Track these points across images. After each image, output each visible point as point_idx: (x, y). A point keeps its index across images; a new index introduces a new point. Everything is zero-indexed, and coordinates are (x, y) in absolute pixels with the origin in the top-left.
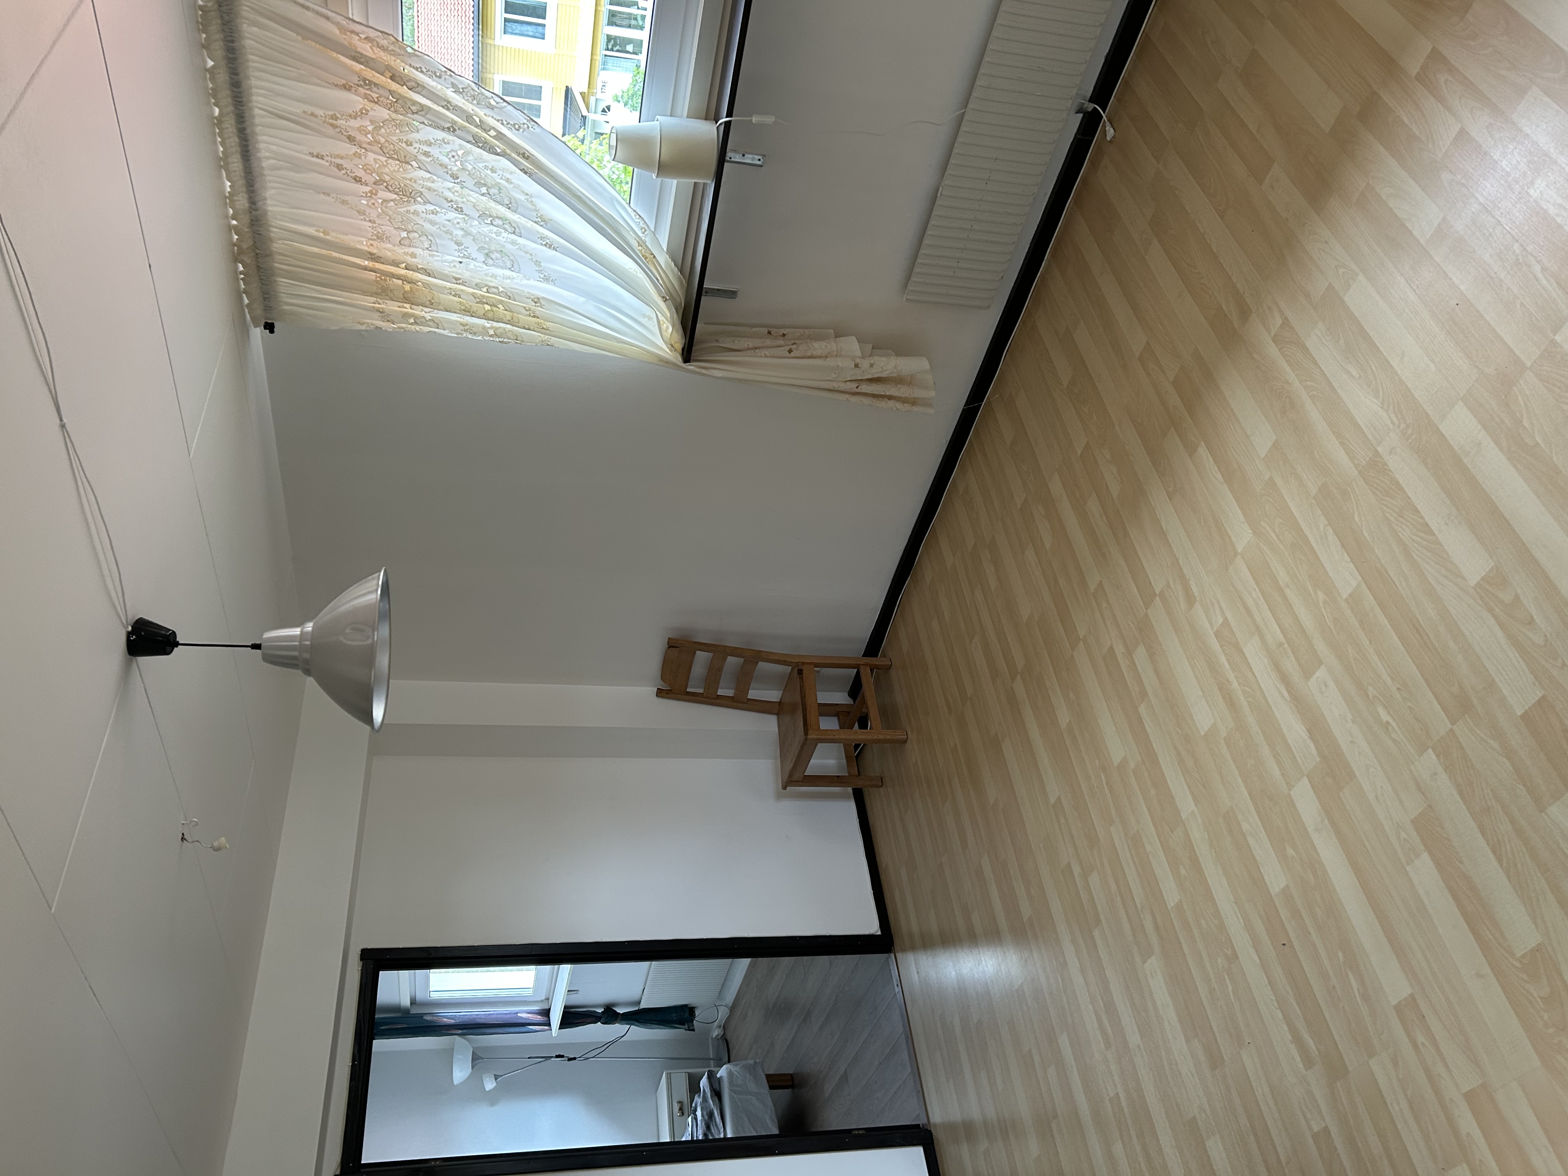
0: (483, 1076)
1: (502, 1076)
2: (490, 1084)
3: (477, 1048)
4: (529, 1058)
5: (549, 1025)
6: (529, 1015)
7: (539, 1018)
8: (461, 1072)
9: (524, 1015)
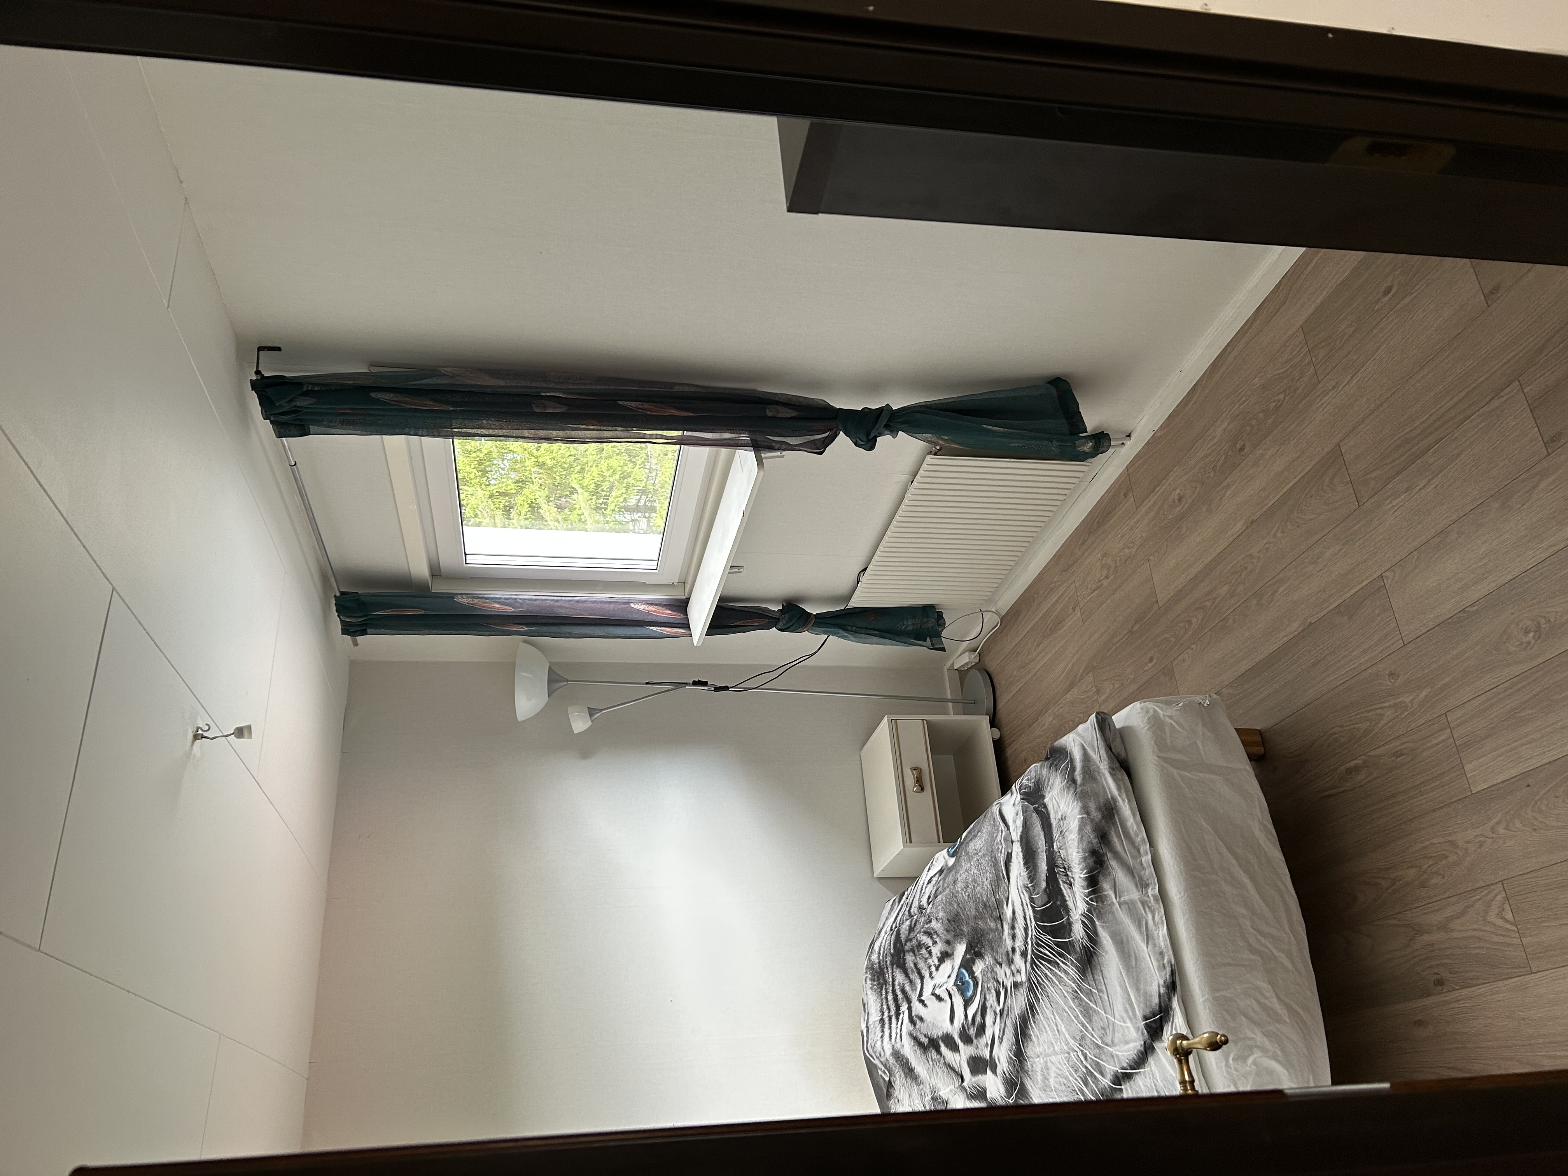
0: (570, 710)
1: (602, 710)
2: (580, 724)
3: (555, 663)
4: (647, 683)
5: (687, 626)
6: (650, 608)
7: (668, 614)
8: (529, 700)
9: (641, 607)
